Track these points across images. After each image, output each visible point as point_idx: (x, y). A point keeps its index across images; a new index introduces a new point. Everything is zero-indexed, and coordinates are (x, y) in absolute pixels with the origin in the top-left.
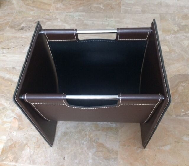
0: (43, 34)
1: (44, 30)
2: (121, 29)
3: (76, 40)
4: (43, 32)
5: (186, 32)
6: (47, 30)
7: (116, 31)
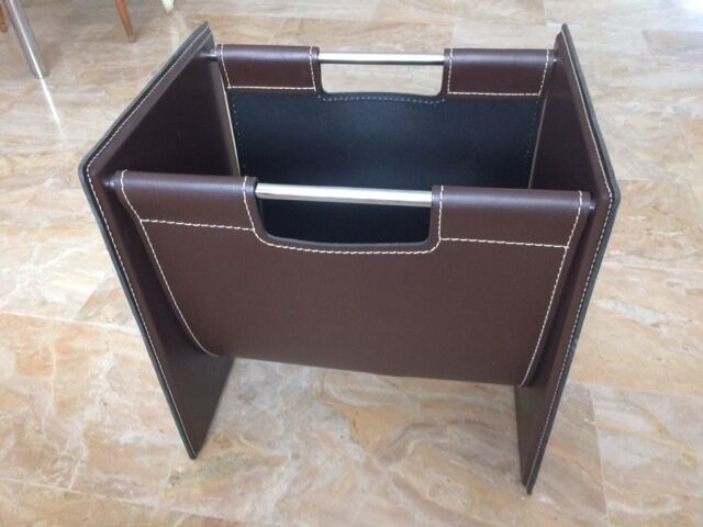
0: (215, 59)
1: (219, 46)
2: (457, 51)
3: (314, 88)
4: (214, 54)
5: (621, 100)
6: (228, 47)
7: (441, 58)
